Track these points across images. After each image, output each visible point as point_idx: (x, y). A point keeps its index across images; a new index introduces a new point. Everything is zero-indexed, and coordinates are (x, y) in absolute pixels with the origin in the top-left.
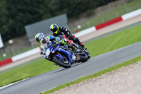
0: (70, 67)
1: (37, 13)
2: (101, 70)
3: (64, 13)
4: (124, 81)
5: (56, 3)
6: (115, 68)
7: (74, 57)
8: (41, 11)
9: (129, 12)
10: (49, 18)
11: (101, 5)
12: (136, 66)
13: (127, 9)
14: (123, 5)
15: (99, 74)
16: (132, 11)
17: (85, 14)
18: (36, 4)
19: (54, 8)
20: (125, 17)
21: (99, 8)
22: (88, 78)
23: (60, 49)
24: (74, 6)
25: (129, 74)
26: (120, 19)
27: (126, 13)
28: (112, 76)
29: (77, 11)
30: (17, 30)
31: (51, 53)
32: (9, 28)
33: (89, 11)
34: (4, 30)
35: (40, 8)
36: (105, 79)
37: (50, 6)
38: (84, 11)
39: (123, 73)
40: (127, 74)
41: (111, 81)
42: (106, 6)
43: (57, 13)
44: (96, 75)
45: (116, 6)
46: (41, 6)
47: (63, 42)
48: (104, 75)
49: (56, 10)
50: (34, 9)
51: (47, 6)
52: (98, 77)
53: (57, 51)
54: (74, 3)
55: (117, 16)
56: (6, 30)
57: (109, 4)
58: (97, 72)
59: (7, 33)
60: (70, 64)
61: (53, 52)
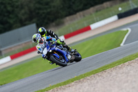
1: (7, 22)
2: (70, 78)
3: (33, 23)
4: (92, 89)
5: (25, 13)
6: (84, 76)
7: (69, 57)
8: (11, 21)
9: (98, 21)
10: (19, 27)
11: (70, 14)
12: (105, 74)
13: (95, 19)
14: (91, 14)
15: (68, 82)
16: (100, 20)
17: (54, 24)
18: (6, 14)
19: (23, 18)
20: (93, 26)
21: (68, 18)
22: (57, 86)
23: (56, 49)
24: (43, 15)
25: (97, 82)
26: (88, 29)
27: (94, 22)
28: (80, 84)
29: (46, 21)
31: (48, 52)
33: (58, 20)
35: (10, 18)
36: (74, 87)
37: (20, 15)
38: (53, 21)
39: (92, 81)
40: (96, 82)
41: (80, 89)
42: (74, 16)
43: (27, 22)
44: (65, 83)
45: (84, 16)
46: (11, 16)
47: (59, 42)
48: (73, 83)
49: (26, 20)
50: (5, 18)
51: (17, 16)
52: (67, 85)
53: (54, 51)
54: (44, 13)
55: (86, 25)
57: (78, 14)
58: (66, 80)
60: (66, 63)
61: (51, 51)
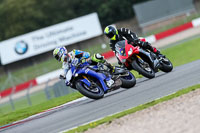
0: (102, 97)
23: (87, 71)
30: (122, 10)
31: (73, 77)
32: (110, 7)
34: (103, 10)
56: (107, 10)
59: (107, 16)
60: (102, 93)
61: (77, 75)
